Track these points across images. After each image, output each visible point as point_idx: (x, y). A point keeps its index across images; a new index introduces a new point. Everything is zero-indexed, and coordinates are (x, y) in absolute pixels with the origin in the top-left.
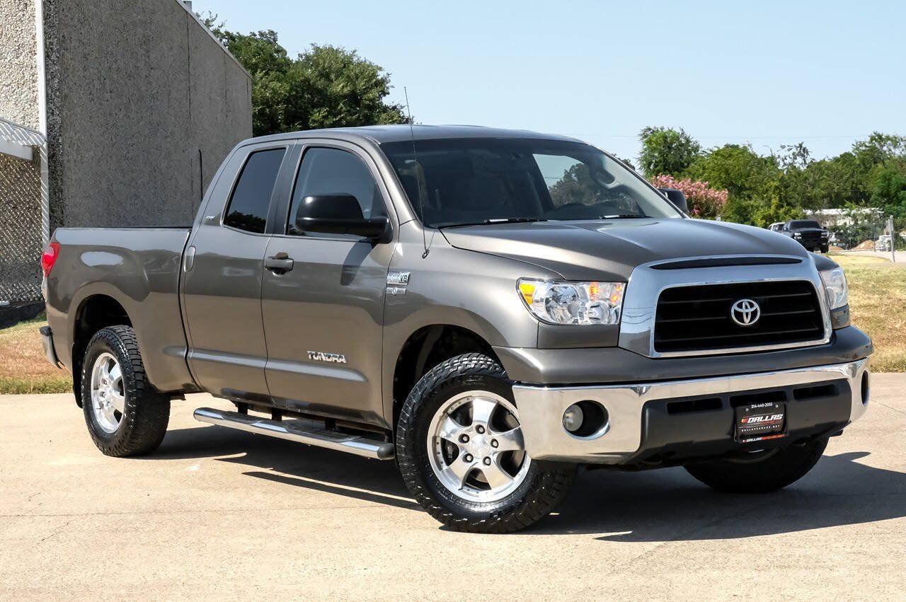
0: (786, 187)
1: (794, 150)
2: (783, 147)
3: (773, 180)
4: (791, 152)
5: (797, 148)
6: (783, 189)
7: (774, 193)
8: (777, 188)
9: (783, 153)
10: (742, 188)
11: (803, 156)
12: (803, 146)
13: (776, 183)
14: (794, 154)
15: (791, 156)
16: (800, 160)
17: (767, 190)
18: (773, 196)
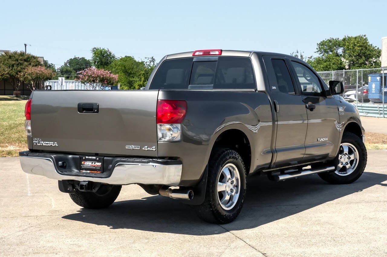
0: (147, 74)
1: (150, 59)
2: (146, 58)
3: (142, 71)
4: (149, 60)
5: (151, 58)
6: (146, 74)
7: (142, 75)
8: (144, 74)
9: (146, 60)
10: (130, 73)
11: (153, 62)
12: (154, 58)
13: (143, 72)
14: (150, 61)
15: (149, 62)
16: (152, 63)
17: (140, 75)
18: (142, 77)
